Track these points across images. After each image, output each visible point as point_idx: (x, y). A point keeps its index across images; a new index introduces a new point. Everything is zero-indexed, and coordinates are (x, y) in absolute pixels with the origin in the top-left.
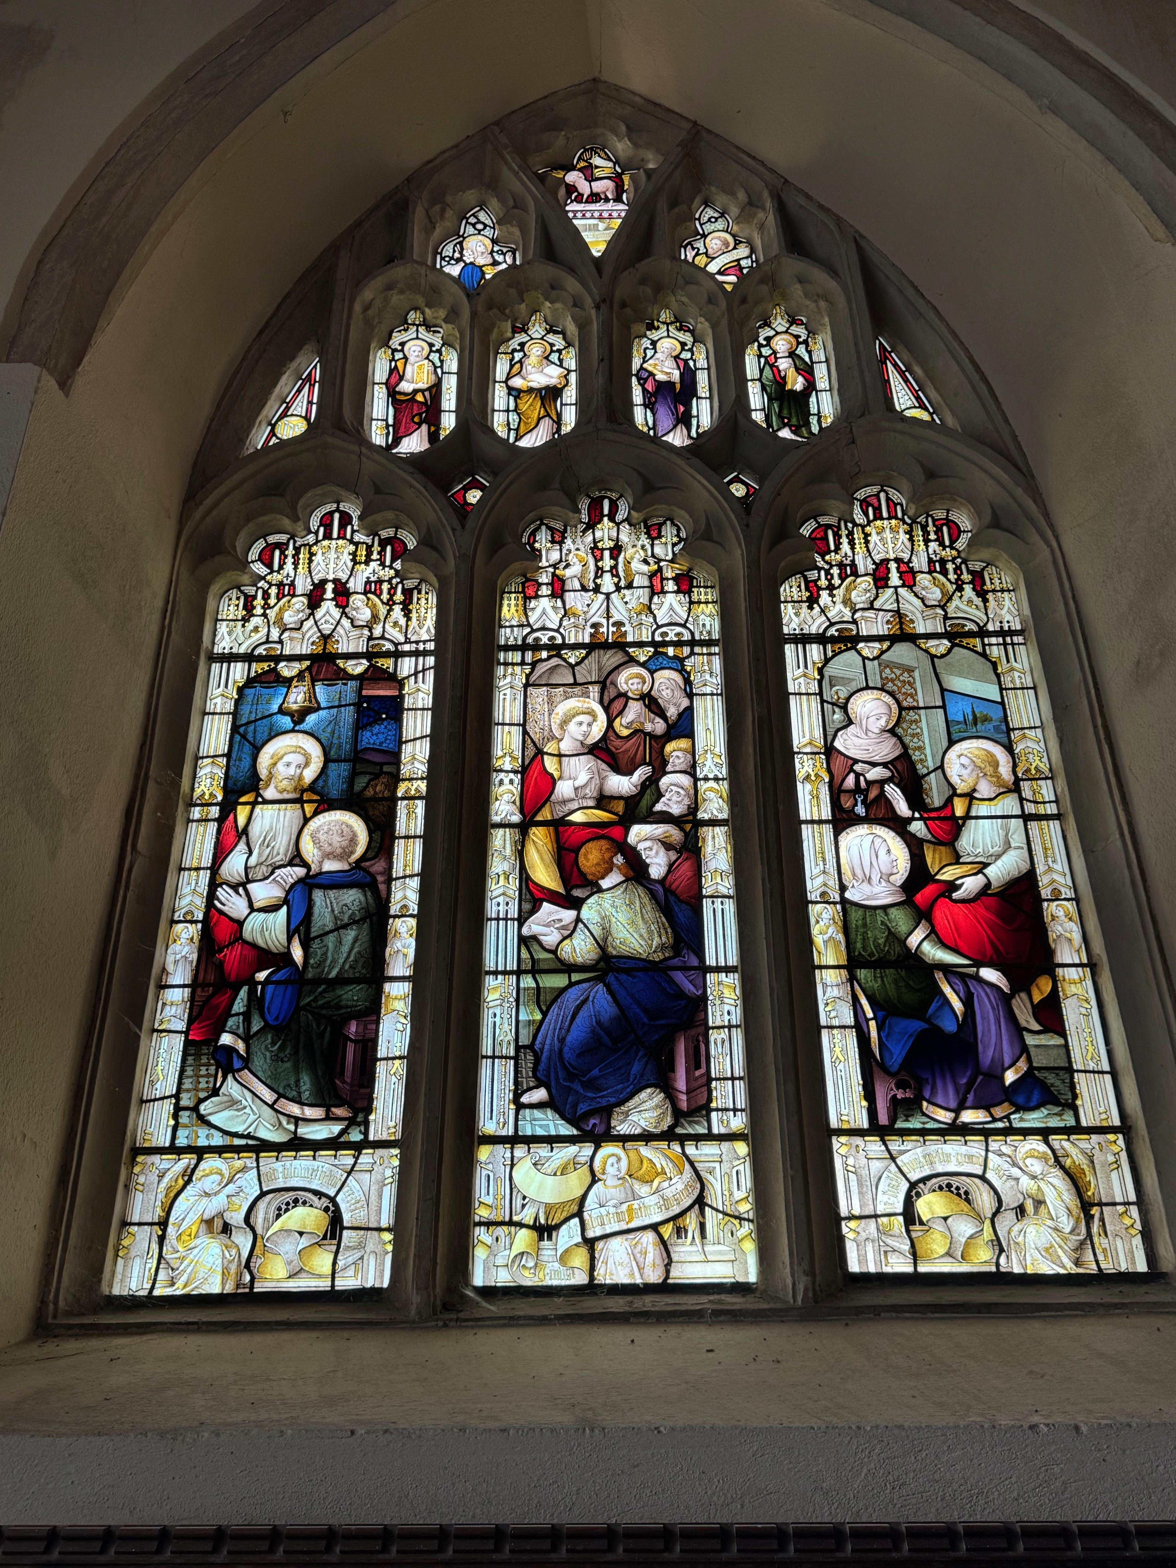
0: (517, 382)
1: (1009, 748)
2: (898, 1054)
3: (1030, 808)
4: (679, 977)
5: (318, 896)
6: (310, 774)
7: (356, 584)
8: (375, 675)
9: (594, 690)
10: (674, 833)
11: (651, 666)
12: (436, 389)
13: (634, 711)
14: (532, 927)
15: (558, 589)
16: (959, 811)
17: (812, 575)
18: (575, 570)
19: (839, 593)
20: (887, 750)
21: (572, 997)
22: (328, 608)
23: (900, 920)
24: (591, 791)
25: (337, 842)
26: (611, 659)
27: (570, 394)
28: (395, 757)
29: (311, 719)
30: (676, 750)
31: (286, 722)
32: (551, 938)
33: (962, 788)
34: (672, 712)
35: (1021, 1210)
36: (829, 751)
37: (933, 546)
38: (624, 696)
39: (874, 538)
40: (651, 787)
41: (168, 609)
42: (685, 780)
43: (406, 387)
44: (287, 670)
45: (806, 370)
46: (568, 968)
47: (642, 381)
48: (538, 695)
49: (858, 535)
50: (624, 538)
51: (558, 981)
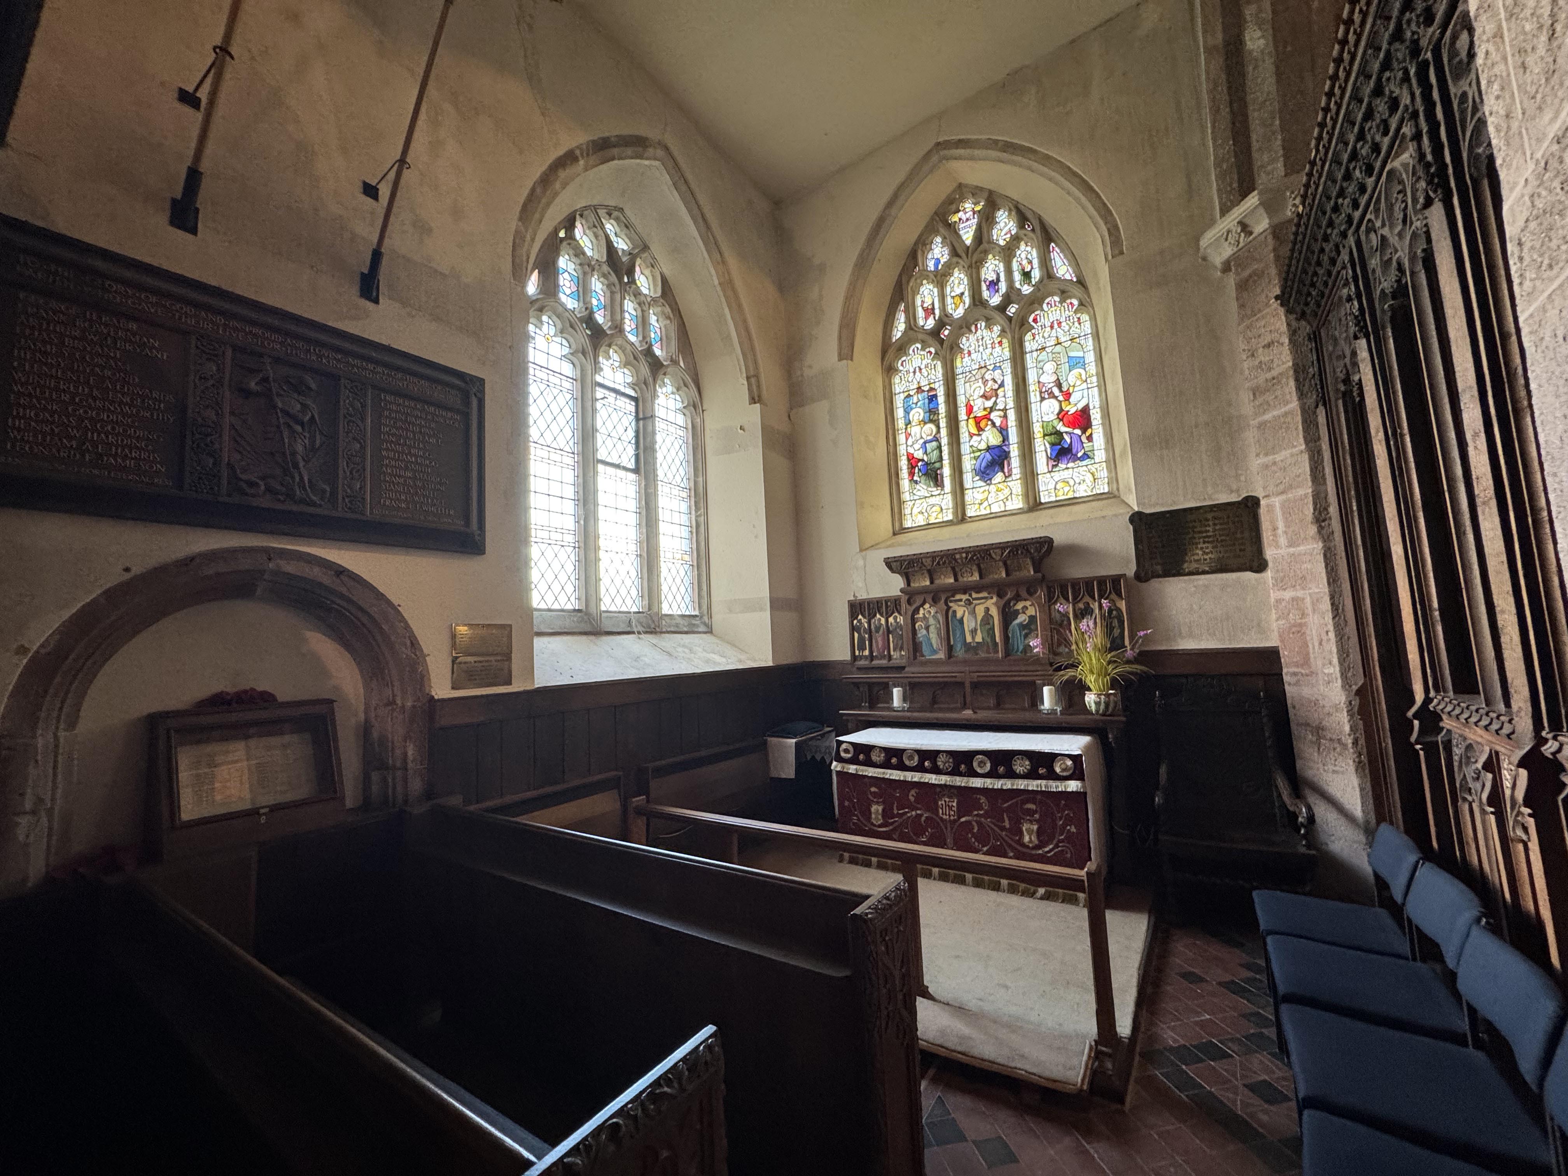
0: (953, 294)
1: (1085, 369)
2: (1054, 454)
3: (1089, 386)
4: (1004, 447)
5: (927, 445)
6: (921, 418)
7: (923, 367)
8: (932, 389)
9: (980, 380)
10: (1002, 413)
11: (994, 370)
12: (933, 304)
13: (990, 383)
14: (972, 443)
15: (969, 353)
16: (1071, 391)
17: (1033, 331)
18: (973, 347)
19: (1041, 335)
20: (1054, 378)
21: (982, 457)
22: (918, 373)
23: (1055, 422)
24: (982, 407)
25: (929, 432)
26: (984, 370)
27: (967, 293)
28: (937, 409)
29: (919, 404)
30: (1000, 392)
31: (914, 406)
32: (975, 444)
33: (1072, 384)
34: (999, 382)
35: (1080, 483)
36: (1039, 382)
37: (1067, 312)
38: (987, 380)
39: (1050, 315)
40: (995, 403)
41: (884, 387)
42: (1003, 399)
43: (925, 305)
44: (911, 393)
45: (1030, 262)
46: (980, 450)
47: (985, 282)
48: (968, 385)
49: (1046, 315)
50: (985, 335)
51: (979, 454)
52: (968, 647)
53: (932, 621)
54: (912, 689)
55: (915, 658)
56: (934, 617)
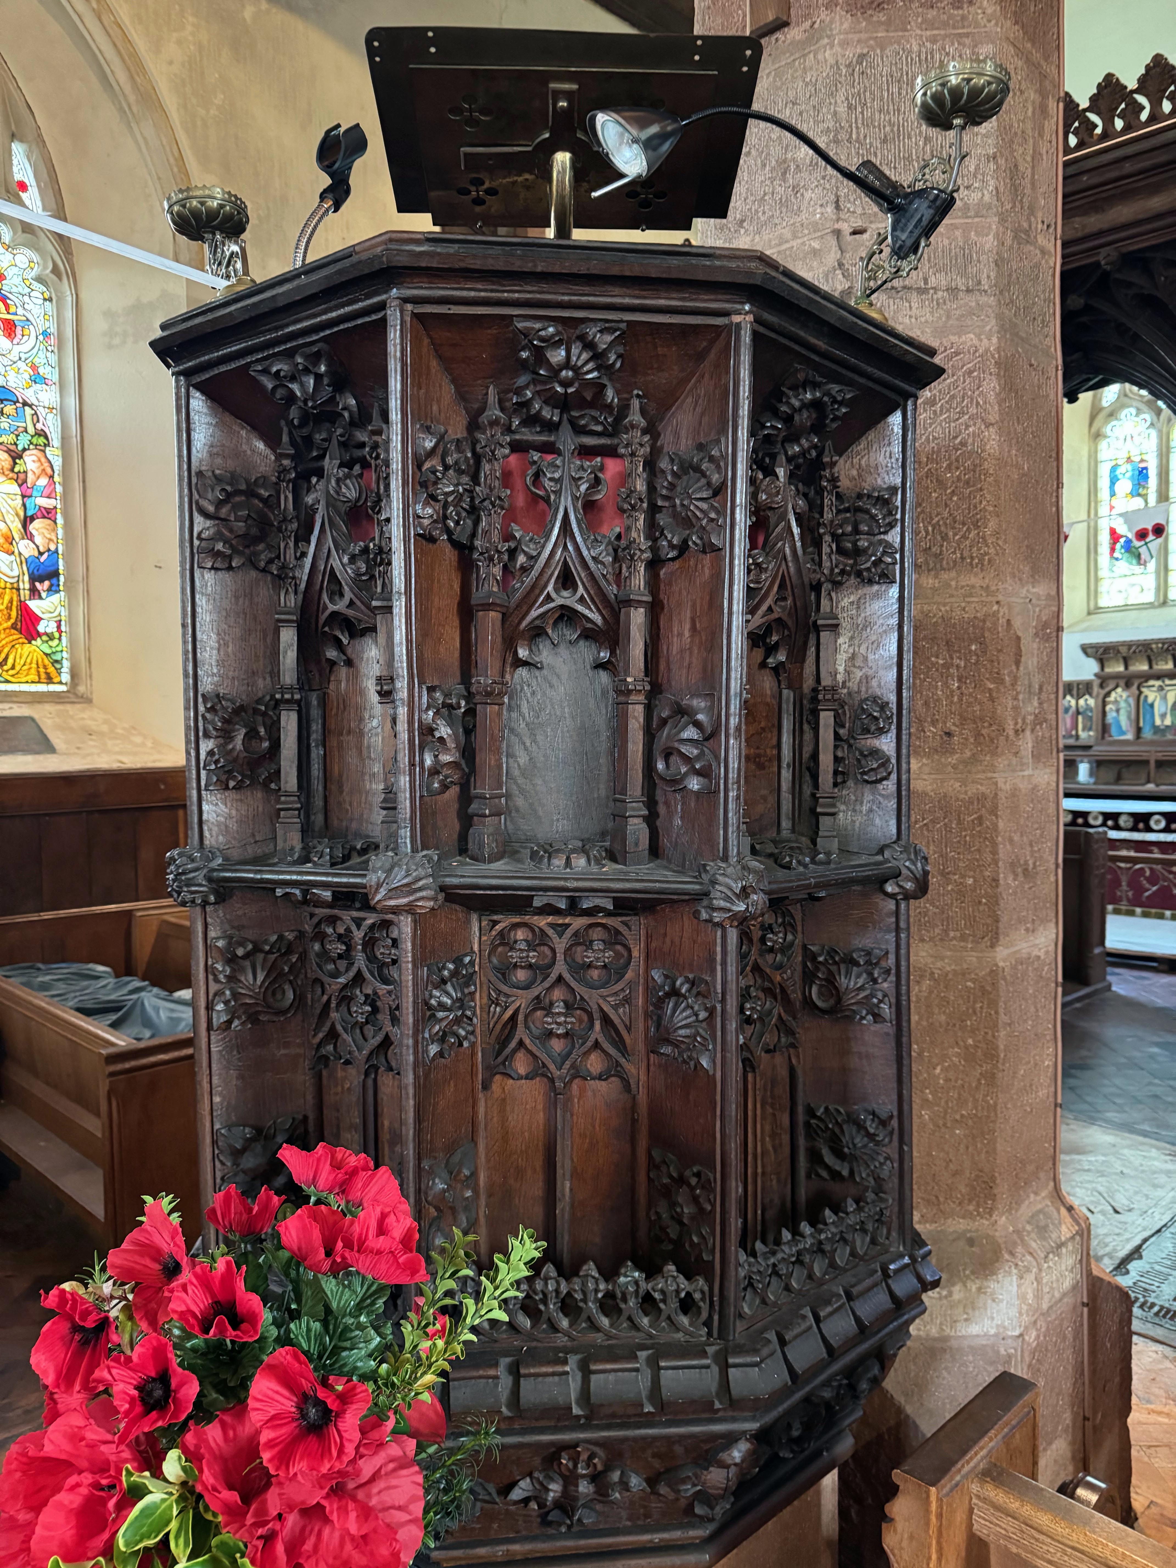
52: (1156, 730)
53: (1123, 705)
54: (1099, 765)
55: (1103, 738)
56: (1126, 701)
